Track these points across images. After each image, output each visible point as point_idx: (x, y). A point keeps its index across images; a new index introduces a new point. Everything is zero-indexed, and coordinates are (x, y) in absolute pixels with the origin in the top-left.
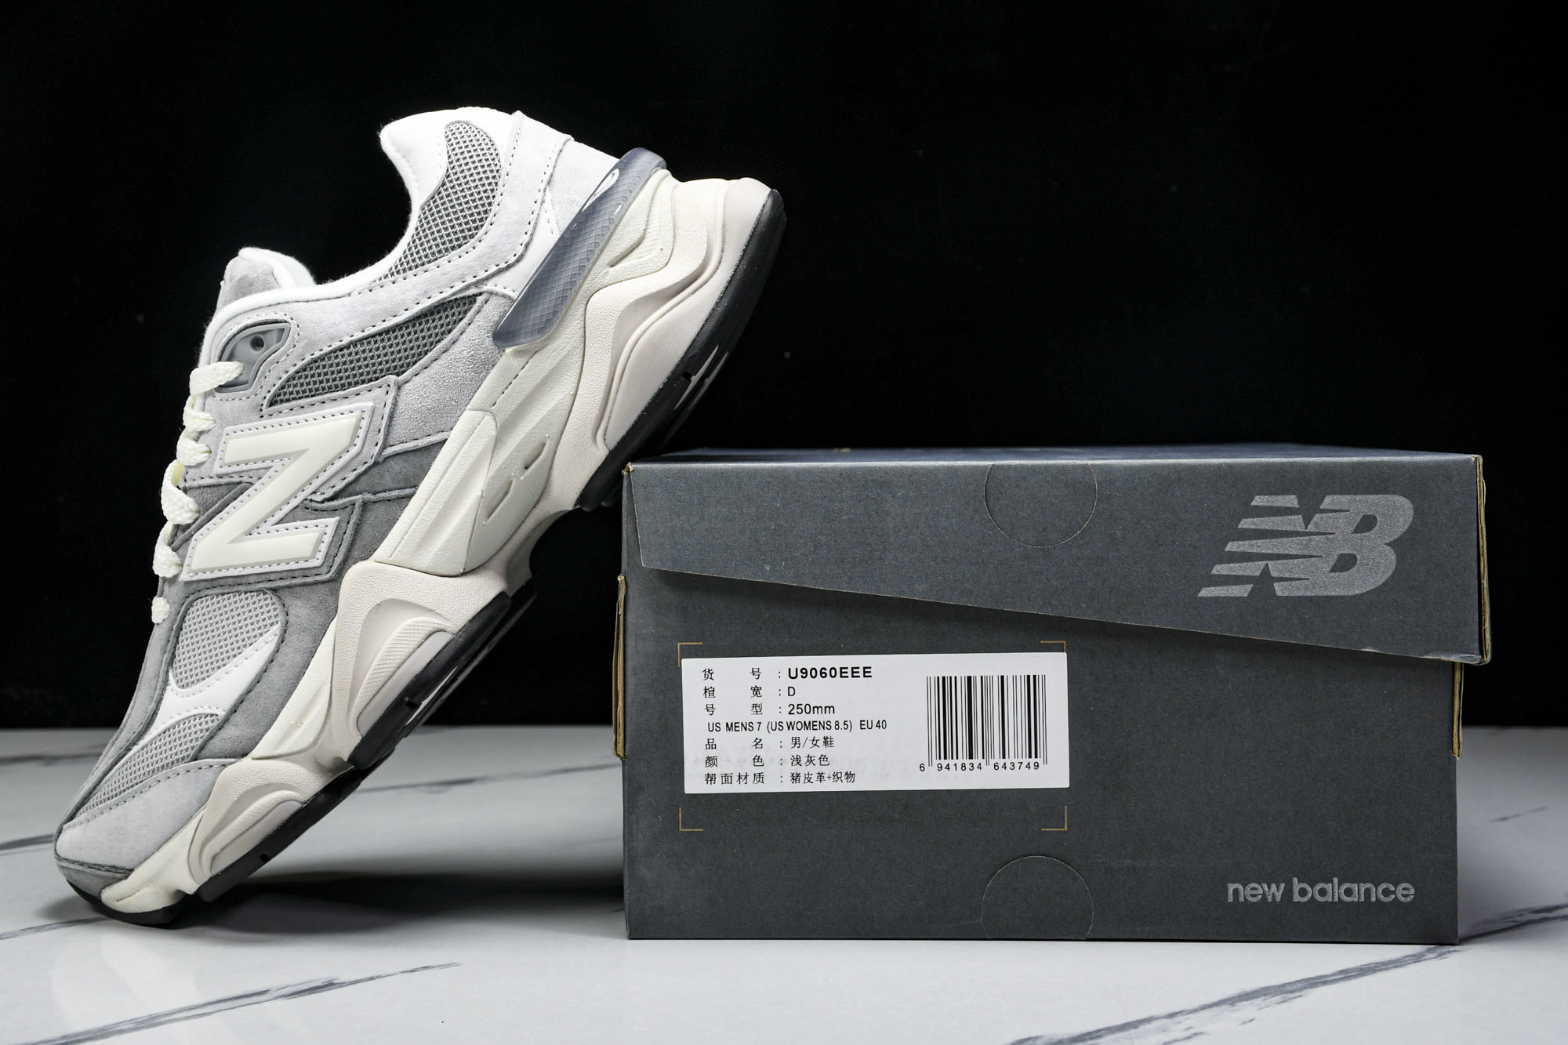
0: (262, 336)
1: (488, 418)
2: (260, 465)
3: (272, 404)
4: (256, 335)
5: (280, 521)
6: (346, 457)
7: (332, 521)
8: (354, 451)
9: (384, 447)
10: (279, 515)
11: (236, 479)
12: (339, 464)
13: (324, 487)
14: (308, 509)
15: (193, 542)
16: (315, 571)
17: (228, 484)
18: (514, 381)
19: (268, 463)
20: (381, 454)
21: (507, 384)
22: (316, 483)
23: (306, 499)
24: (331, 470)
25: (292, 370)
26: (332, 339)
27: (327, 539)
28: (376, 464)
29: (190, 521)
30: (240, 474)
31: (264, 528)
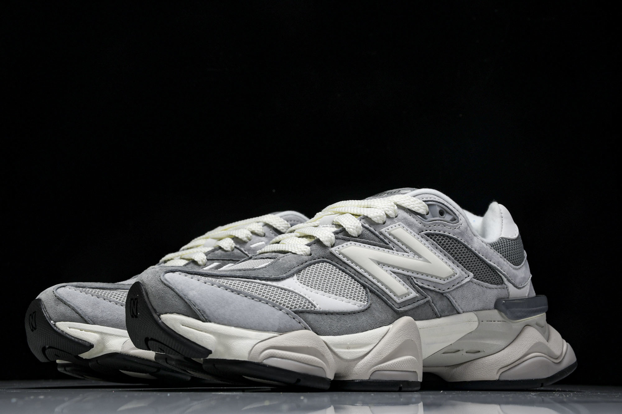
0: (445, 212)
1: (477, 323)
2: (404, 247)
3: (428, 235)
4: (444, 210)
5: (394, 273)
6: (438, 280)
7: (414, 294)
8: (442, 282)
9: (449, 292)
10: (395, 270)
11: (386, 241)
12: (434, 279)
13: (420, 280)
14: (408, 279)
15: (348, 243)
16: (394, 303)
17: (381, 239)
18: (492, 322)
19: (407, 250)
20: (447, 293)
21: (490, 320)
22: (419, 276)
23: (410, 277)
24: (429, 278)
25: (446, 234)
26: (467, 242)
27: (408, 297)
28: (442, 294)
29: (354, 235)
30: (391, 241)
31: (386, 268)
